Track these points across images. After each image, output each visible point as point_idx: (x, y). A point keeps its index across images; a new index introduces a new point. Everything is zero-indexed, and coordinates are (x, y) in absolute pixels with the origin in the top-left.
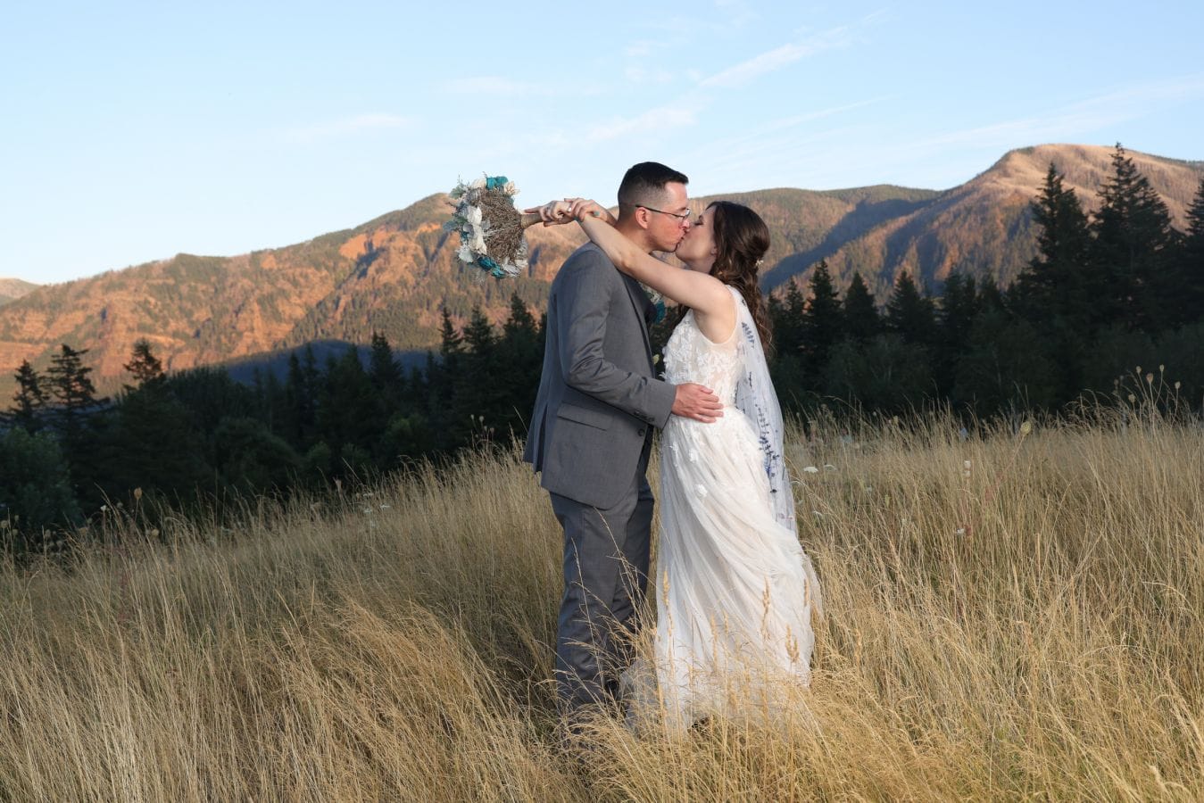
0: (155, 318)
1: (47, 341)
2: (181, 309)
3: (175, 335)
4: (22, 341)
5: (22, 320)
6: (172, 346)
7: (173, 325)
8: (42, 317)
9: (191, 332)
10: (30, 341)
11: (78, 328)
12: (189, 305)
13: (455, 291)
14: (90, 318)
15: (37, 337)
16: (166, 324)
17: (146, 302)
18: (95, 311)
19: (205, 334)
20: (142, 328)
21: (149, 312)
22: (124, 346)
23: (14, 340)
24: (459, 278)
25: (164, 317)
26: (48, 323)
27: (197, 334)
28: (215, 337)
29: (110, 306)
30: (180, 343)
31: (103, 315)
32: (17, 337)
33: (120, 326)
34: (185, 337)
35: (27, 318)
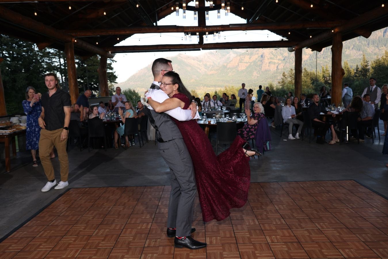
0: (274, 56)
1: (250, 62)
2: (280, 53)
3: (279, 60)
4: (244, 63)
5: (244, 58)
6: (278, 63)
7: (278, 57)
8: (249, 57)
9: (283, 59)
10: (246, 63)
11: (256, 59)
12: (282, 52)
13: (358, 43)
14: (259, 56)
15: (247, 62)
16: (277, 57)
17: (272, 52)
18: (260, 55)
19: (286, 59)
20: (271, 58)
21: (273, 54)
22: (267, 63)
23: (243, 63)
24: (359, 39)
25: (276, 55)
26: (250, 58)
27: (284, 60)
28: (289, 60)
29: (263, 53)
30: (280, 62)
31: (262, 56)
32: (243, 62)
33: (266, 58)
34: (281, 60)
35: (245, 57)
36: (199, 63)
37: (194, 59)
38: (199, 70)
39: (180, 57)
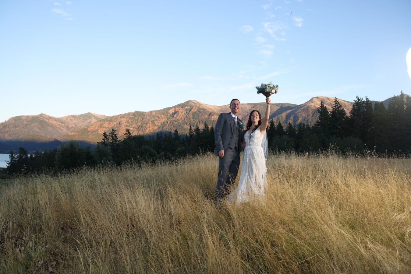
0: (130, 124)
1: (109, 128)
2: (135, 122)
3: (134, 128)
4: (104, 128)
5: (104, 123)
6: (133, 130)
7: (133, 126)
8: (108, 123)
9: (137, 127)
10: (105, 128)
11: (115, 125)
12: (137, 122)
13: (192, 121)
14: (117, 123)
15: (107, 127)
16: (132, 125)
17: (128, 120)
18: (118, 122)
19: (139, 128)
20: (127, 126)
21: (129, 123)
22: (123, 130)
23: (102, 127)
24: (193, 118)
25: (132, 124)
26: (109, 124)
27: (138, 128)
28: (142, 129)
29: (121, 121)
30: (134, 130)
31: (120, 123)
32: (103, 127)
33: (123, 125)
34: (136, 128)
35: (105, 123)
36: (60, 124)
37: (56, 121)
38: (60, 131)
39: (43, 117)
